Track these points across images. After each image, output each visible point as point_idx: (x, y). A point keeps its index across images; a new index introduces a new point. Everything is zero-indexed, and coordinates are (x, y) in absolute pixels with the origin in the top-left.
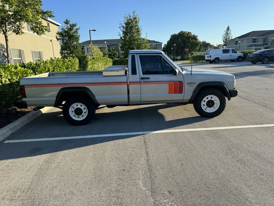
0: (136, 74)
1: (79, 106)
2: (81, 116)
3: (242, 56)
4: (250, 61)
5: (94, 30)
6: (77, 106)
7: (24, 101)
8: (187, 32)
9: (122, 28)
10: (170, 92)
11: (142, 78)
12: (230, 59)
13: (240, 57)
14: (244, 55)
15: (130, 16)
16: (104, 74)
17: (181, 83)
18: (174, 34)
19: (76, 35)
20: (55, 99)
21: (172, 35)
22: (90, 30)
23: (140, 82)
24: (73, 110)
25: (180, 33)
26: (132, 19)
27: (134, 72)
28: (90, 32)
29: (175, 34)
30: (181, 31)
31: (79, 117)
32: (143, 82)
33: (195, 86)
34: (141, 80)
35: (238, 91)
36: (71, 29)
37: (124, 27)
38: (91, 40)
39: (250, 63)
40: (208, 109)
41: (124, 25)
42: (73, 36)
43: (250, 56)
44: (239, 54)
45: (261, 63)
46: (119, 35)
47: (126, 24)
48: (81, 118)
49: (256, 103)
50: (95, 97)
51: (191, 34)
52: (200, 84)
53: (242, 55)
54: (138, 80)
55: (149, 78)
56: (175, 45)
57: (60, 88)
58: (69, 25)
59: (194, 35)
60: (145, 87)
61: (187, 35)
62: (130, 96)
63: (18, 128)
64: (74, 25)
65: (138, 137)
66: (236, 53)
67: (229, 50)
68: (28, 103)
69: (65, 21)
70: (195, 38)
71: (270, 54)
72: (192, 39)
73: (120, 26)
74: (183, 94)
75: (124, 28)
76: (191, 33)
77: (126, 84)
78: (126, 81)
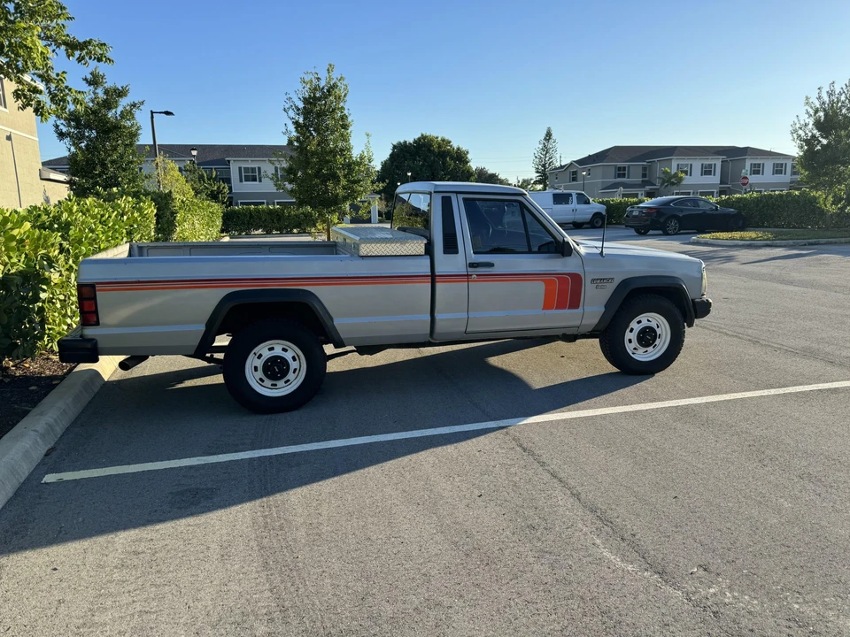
0: (457, 253)
1: (278, 351)
2: (281, 383)
3: (604, 213)
4: (631, 227)
5: (168, 113)
6: (271, 349)
7: (89, 337)
8: (439, 139)
9: (292, 114)
10: (547, 306)
11: (472, 265)
12: (571, 221)
13: (597, 215)
14: (607, 211)
15: (318, 79)
16: (363, 250)
17: (576, 279)
18: (402, 141)
19: (128, 124)
20: (202, 327)
21: (395, 143)
22: (152, 113)
23: (468, 275)
24: (259, 363)
25: (419, 139)
26: (323, 88)
27: (451, 246)
28: (152, 117)
29: (405, 142)
30: (422, 135)
31: (276, 385)
32: (477, 275)
33: (611, 288)
34: (469, 269)
35: (711, 301)
36: (108, 104)
37: (298, 109)
38: (157, 143)
39: (632, 232)
40: (641, 350)
41: (301, 105)
42: (116, 127)
43: (634, 214)
44: (595, 206)
45: (661, 232)
46: (284, 134)
47: (306, 101)
48: (283, 390)
49: (727, 334)
50: (332, 319)
51: (451, 146)
52: (625, 283)
53: (602, 209)
54: (462, 270)
55: (491, 265)
56: (409, 174)
57: (223, 292)
58: (100, 92)
59: (458, 149)
60: (482, 290)
61: (440, 147)
62: (438, 316)
63: (59, 430)
64: (121, 93)
65: (492, 435)
66: (589, 203)
67: (570, 195)
68: (101, 345)
69: (89, 77)
70: (461, 157)
71: (682, 211)
72: (452, 158)
73: (287, 106)
74: (580, 310)
75: (298, 114)
76: (450, 142)
77: (428, 282)
78: (427, 271)
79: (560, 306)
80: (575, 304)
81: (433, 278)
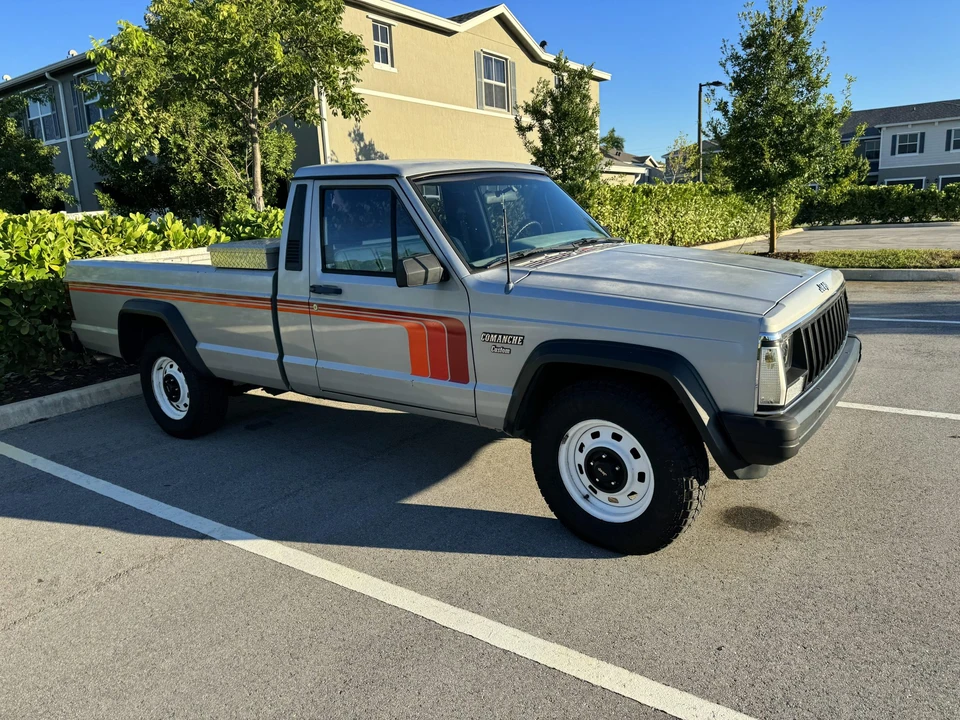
0: (300, 269)
1: (170, 370)
2: (181, 406)
5: (716, 84)
6: (171, 366)
11: (315, 289)
20: (115, 332)
22: (701, 86)
23: (309, 304)
24: (161, 382)
27: (295, 261)
32: (319, 305)
33: (520, 356)
34: (313, 295)
40: (603, 495)
48: (183, 413)
50: (195, 342)
54: (304, 294)
55: (338, 291)
60: (328, 329)
62: (286, 358)
77: (267, 308)
78: (268, 293)
79: (438, 374)
80: (460, 374)
81: (274, 303)
